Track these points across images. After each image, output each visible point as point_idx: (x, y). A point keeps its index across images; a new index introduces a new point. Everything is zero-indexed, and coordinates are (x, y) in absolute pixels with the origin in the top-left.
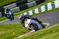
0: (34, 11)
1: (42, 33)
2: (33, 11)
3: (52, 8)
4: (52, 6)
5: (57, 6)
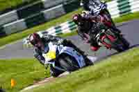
0: (60, 27)
1: (77, 80)
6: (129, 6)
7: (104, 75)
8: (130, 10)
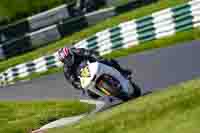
2: (47, 59)
3: (113, 48)
4: (112, 42)
5: (129, 42)
6: (153, 29)
7: (117, 127)
8: (155, 35)
